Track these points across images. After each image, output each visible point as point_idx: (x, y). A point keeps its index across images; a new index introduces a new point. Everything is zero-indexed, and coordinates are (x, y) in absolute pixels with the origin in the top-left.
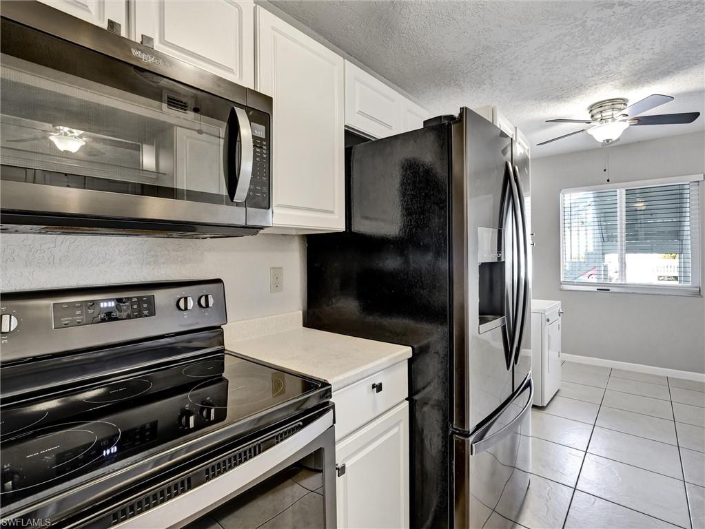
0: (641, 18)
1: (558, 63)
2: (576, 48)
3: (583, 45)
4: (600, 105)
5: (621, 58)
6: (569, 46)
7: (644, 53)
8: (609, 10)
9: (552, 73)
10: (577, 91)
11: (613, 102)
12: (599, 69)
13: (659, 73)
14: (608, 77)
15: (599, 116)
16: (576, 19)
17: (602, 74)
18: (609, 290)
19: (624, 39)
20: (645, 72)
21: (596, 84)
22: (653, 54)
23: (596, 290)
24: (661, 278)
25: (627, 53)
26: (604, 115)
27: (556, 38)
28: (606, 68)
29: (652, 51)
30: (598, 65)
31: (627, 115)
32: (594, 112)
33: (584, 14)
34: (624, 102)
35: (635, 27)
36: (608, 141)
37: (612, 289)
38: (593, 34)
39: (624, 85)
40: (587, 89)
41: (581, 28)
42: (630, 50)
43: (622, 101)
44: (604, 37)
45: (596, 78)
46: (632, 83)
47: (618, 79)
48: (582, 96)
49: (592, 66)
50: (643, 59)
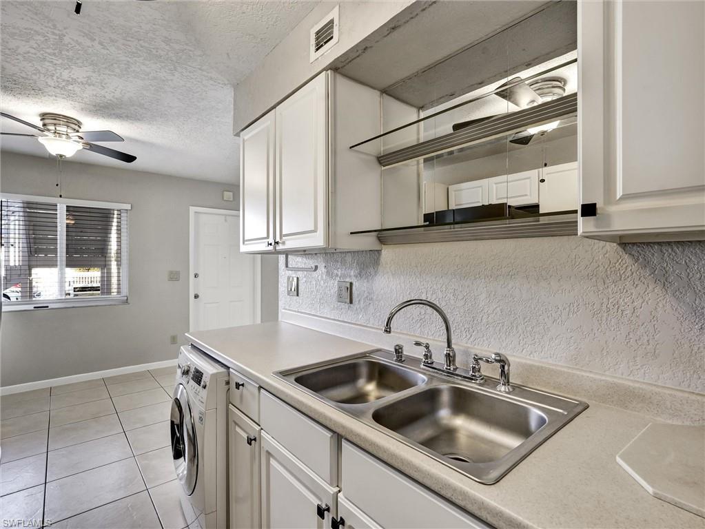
0: (112, 65)
1: (20, 54)
2: (46, 53)
3: (54, 54)
4: (55, 117)
5: (86, 86)
6: (39, 46)
7: (107, 92)
8: (89, 41)
9: (9, 60)
10: (33, 92)
11: (69, 121)
12: (64, 84)
13: (114, 114)
14: (70, 96)
15: (52, 128)
16: (55, 26)
17: (65, 90)
18: (47, 307)
19: (94, 72)
20: (103, 107)
21: (56, 96)
22: (113, 97)
23: (33, 308)
24: (76, 290)
25: (93, 85)
26: (58, 128)
27: (25, 29)
28: (70, 87)
29: (112, 94)
30: (64, 81)
31: (82, 138)
32: (47, 121)
33: (65, 29)
34: (79, 124)
35: (106, 68)
36: (61, 156)
37: (51, 306)
38: (68, 50)
39: (82, 109)
40: (45, 96)
41: (57, 37)
42: (97, 84)
43: (76, 122)
44: (78, 59)
45: (58, 91)
46: (90, 111)
47: (79, 102)
48: (37, 100)
49: (58, 78)
50: (105, 97)
